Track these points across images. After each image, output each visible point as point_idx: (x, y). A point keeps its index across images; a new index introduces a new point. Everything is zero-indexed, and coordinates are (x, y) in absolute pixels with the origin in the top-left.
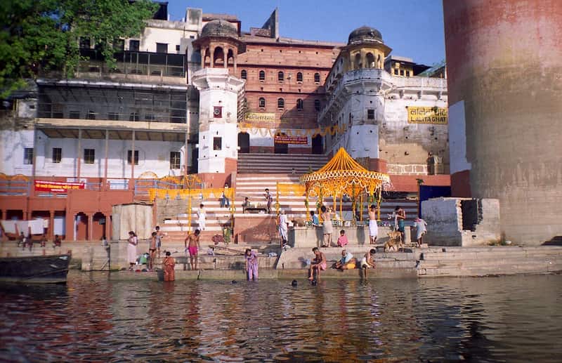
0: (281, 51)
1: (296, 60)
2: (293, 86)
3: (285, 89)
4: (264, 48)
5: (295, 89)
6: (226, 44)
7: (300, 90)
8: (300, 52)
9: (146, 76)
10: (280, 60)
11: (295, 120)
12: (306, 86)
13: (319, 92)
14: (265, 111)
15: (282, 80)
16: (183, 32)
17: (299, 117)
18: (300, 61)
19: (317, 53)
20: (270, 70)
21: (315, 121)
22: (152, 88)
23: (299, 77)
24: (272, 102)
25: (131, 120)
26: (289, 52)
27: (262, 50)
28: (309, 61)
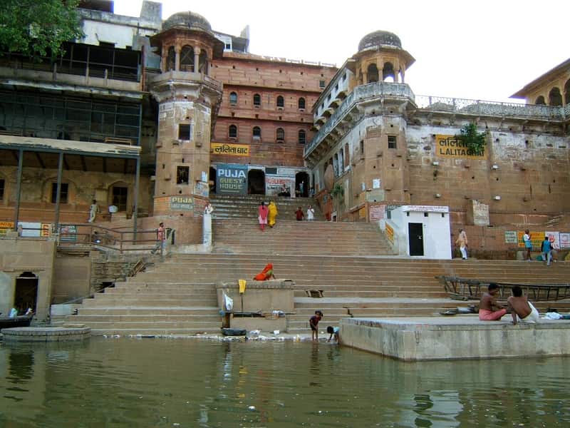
0: (257, 69)
1: (276, 80)
2: (273, 112)
3: (263, 116)
4: (237, 65)
5: (276, 116)
6: (197, 42)
7: (280, 118)
8: (281, 71)
9: (83, 77)
10: (256, 81)
11: (274, 155)
12: (288, 113)
13: (305, 121)
14: (237, 142)
15: (259, 104)
16: (136, 29)
17: (280, 151)
18: (281, 82)
19: (302, 73)
20: (243, 92)
21: (299, 156)
22: (91, 95)
23: (280, 102)
24: (245, 131)
25: (59, 138)
26: (267, 70)
27: (234, 67)
28: (292, 83)
